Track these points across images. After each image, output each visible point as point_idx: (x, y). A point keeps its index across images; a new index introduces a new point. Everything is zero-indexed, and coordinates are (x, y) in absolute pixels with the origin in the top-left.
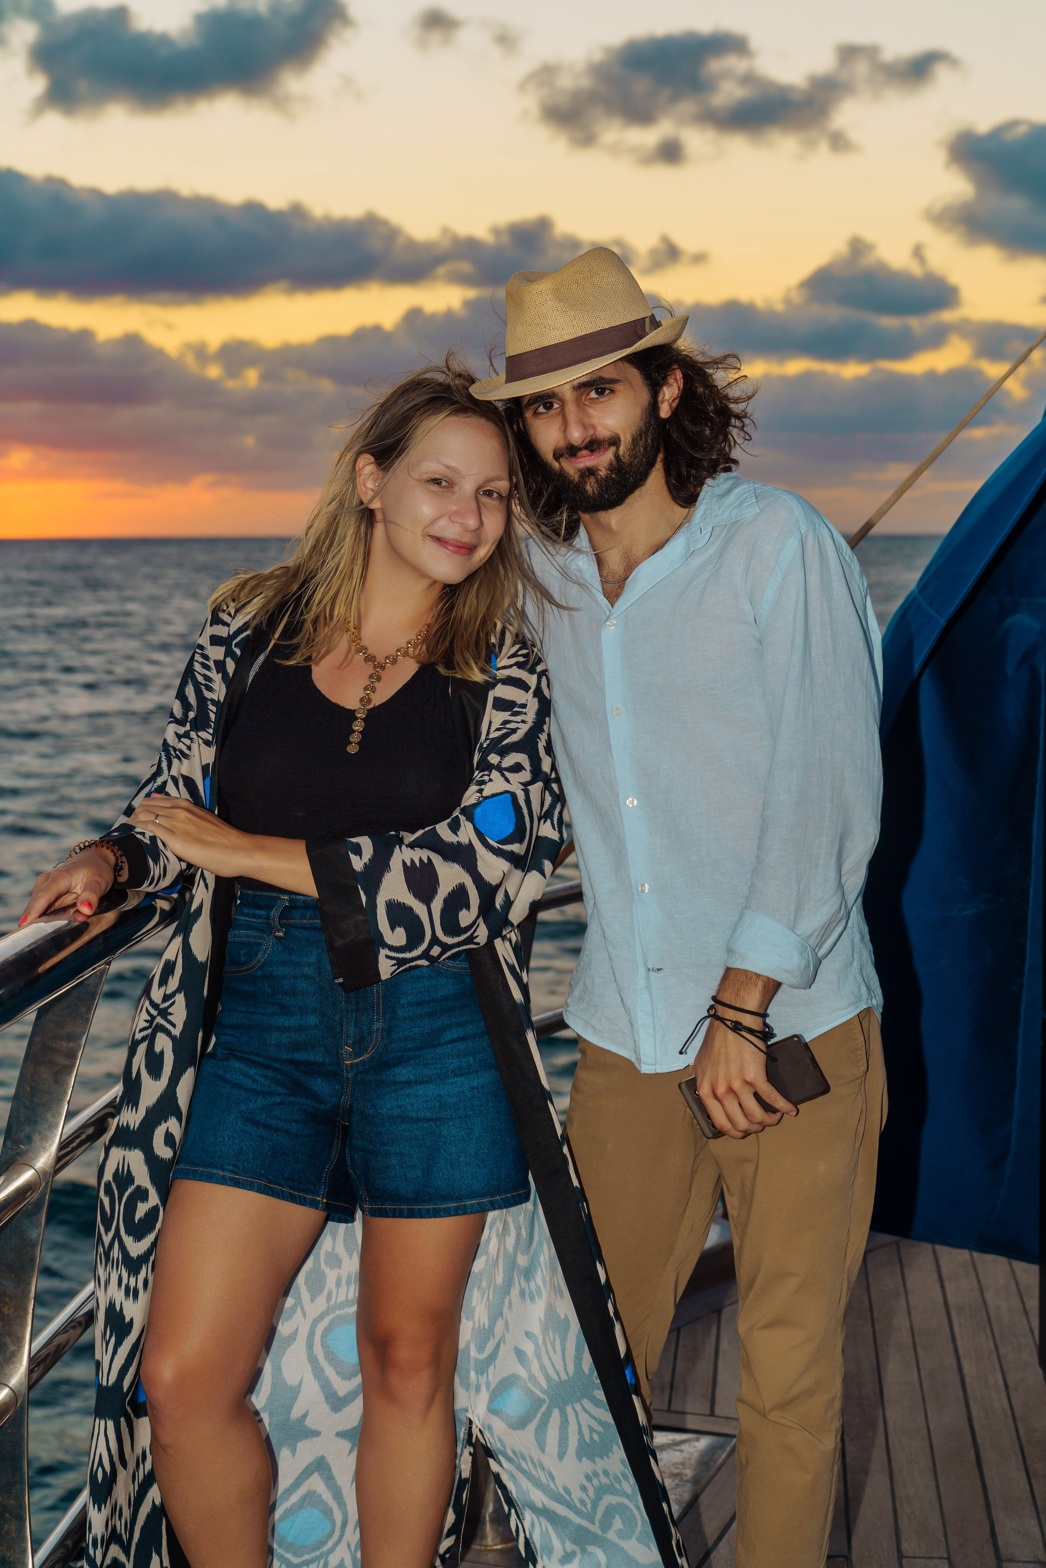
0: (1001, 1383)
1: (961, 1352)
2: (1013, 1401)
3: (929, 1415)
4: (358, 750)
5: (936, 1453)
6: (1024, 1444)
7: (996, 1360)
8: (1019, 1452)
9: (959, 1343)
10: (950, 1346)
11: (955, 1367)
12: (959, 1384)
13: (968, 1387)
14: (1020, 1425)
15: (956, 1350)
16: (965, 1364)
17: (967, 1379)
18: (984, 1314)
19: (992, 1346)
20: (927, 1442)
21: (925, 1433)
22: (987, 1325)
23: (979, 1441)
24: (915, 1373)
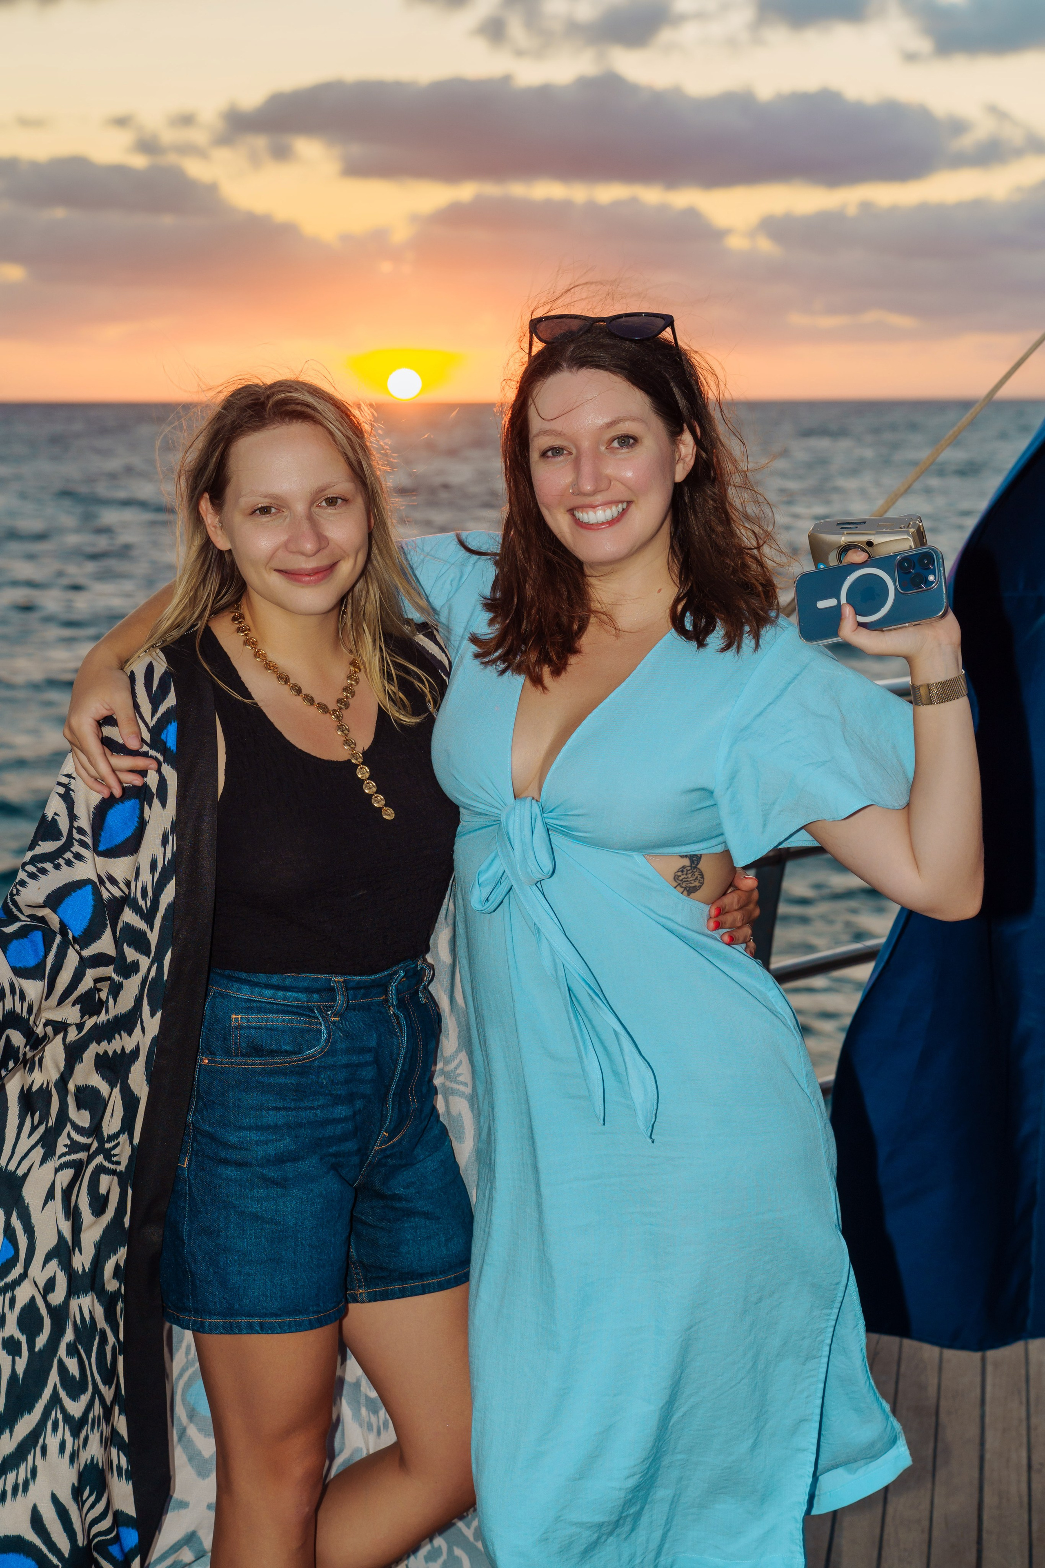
0: (1024, 1461)
1: (987, 1420)
2: (1034, 1486)
3: (936, 1501)
4: (392, 818)
5: (933, 1550)
6: (1035, 1542)
7: (1024, 1432)
8: (1026, 1554)
9: (988, 1409)
10: (977, 1413)
11: (977, 1439)
12: (976, 1462)
13: (987, 1466)
14: (1035, 1517)
15: (983, 1417)
16: (989, 1434)
17: (988, 1456)
18: (1023, 1372)
19: (1023, 1414)
20: (926, 1536)
21: (926, 1523)
22: (1024, 1385)
23: (985, 1536)
24: (931, 1445)
